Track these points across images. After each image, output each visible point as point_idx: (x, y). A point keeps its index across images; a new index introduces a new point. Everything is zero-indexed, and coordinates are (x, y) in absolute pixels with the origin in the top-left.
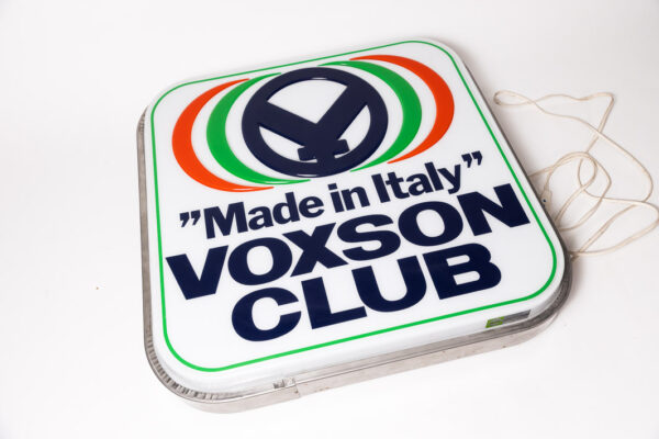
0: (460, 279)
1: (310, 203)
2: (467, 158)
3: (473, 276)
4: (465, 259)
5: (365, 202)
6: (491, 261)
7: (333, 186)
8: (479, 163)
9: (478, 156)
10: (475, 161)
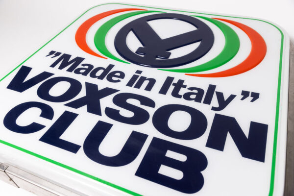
0: (165, 170)
1: (118, 74)
2: (245, 94)
3: (177, 175)
4: (182, 158)
5: (149, 88)
6: (202, 172)
7: (139, 72)
8: (252, 101)
9: (255, 96)
10: (250, 98)
